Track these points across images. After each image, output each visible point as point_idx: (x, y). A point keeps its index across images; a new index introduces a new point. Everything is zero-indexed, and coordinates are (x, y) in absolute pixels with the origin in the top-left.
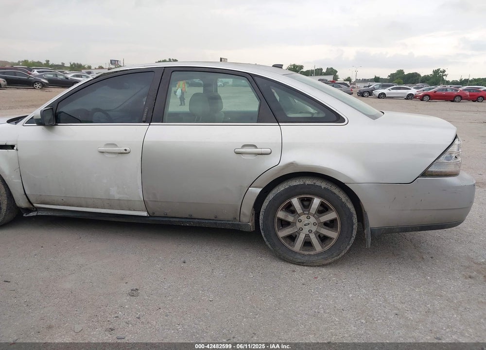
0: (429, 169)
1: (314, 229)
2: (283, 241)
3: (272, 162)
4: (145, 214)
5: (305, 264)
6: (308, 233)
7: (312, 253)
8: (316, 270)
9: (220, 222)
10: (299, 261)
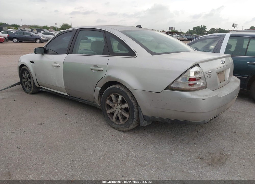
0: (172, 85)
1: (120, 111)
2: (109, 115)
3: (102, 75)
4: (66, 94)
5: (116, 129)
6: (118, 113)
7: (119, 124)
8: (119, 132)
9: (90, 102)
10: (113, 126)
